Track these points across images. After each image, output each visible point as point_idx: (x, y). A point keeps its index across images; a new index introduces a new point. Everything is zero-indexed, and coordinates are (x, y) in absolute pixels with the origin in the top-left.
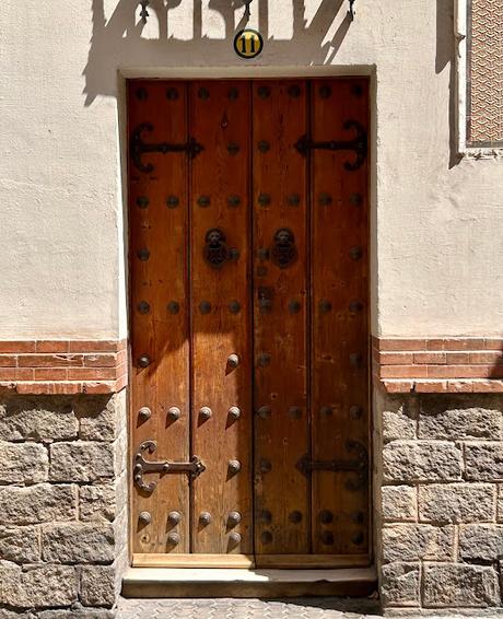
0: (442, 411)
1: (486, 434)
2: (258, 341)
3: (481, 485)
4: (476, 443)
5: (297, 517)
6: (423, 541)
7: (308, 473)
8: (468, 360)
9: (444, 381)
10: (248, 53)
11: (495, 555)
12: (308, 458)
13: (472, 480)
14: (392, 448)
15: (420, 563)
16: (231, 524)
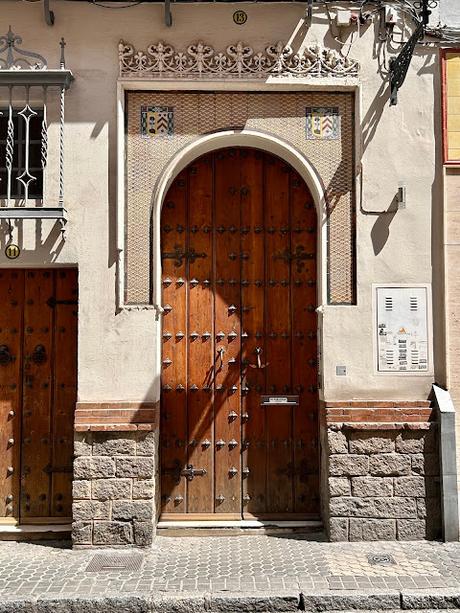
0: (105, 441)
1: (127, 452)
2: (25, 404)
3: (124, 479)
4: (123, 457)
5: (44, 497)
6: (94, 510)
7: (50, 474)
8: (120, 414)
9: (105, 425)
10: (12, 256)
11: (130, 517)
12: (50, 466)
13: (120, 477)
14: (79, 460)
15: (91, 522)
16: (8, 502)
